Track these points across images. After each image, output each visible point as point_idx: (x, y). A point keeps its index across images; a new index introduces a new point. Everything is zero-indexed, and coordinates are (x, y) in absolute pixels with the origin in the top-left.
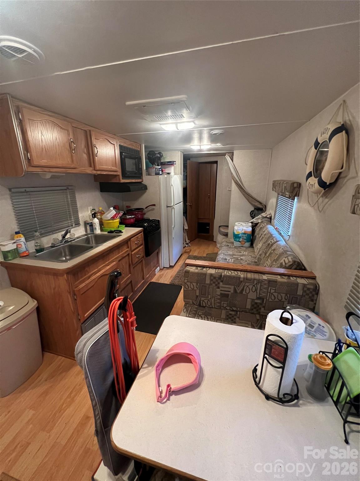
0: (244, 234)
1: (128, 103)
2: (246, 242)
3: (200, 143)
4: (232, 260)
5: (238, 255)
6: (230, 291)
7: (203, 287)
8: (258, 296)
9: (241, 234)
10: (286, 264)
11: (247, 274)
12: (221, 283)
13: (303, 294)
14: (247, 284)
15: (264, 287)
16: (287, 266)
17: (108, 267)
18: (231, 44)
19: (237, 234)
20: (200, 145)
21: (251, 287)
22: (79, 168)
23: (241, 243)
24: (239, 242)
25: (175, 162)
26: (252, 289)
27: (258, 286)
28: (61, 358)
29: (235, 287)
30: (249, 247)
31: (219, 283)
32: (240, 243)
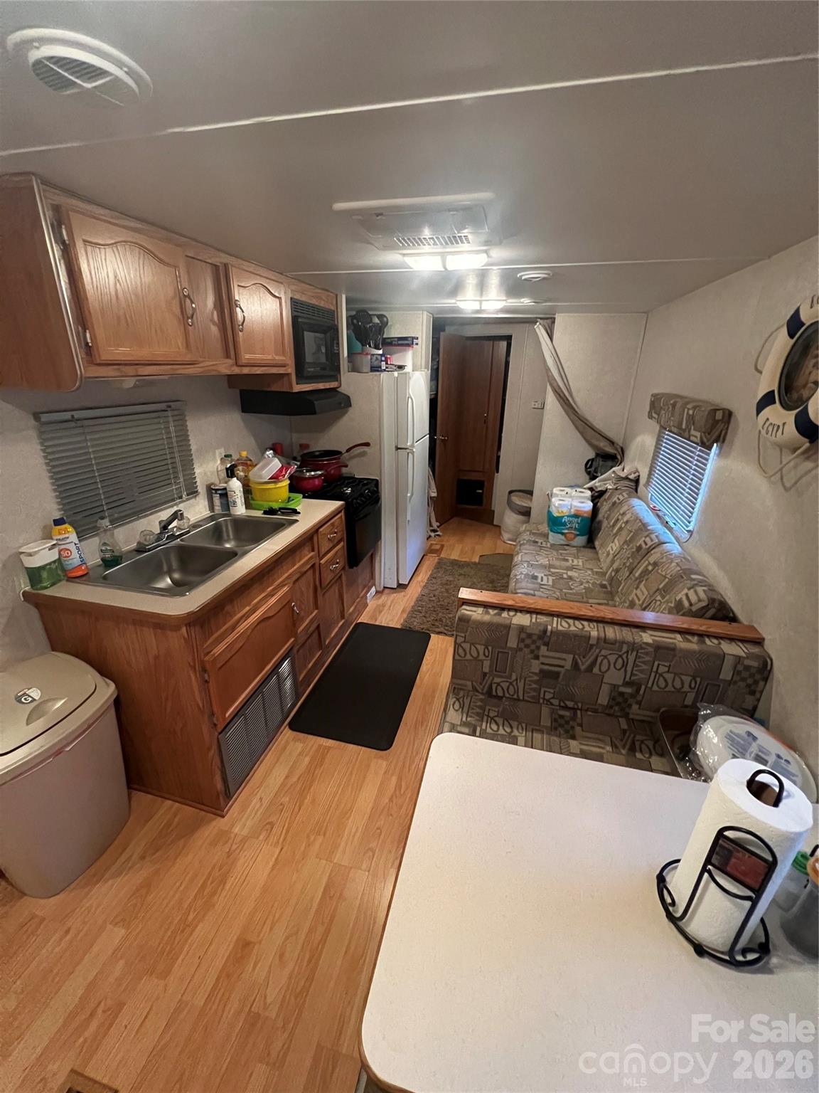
0: (576, 516)
1: (340, 206)
2: (578, 535)
3: (481, 295)
4: (548, 579)
5: (561, 568)
6: (563, 667)
7: (500, 654)
8: (627, 679)
9: (568, 516)
10: (691, 605)
11: (604, 627)
12: (543, 649)
13: (732, 679)
14: (604, 652)
15: (643, 660)
16: (694, 609)
17: (273, 600)
18: (666, 76)
19: (558, 517)
20: (481, 302)
21: (612, 658)
22: (202, 362)
23: (565, 537)
24: (563, 534)
25: (417, 338)
26: (615, 664)
27: (629, 656)
28: (172, 806)
29: (577, 657)
30: (584, 547)
31: (538, 648)
32: (563, 537)
